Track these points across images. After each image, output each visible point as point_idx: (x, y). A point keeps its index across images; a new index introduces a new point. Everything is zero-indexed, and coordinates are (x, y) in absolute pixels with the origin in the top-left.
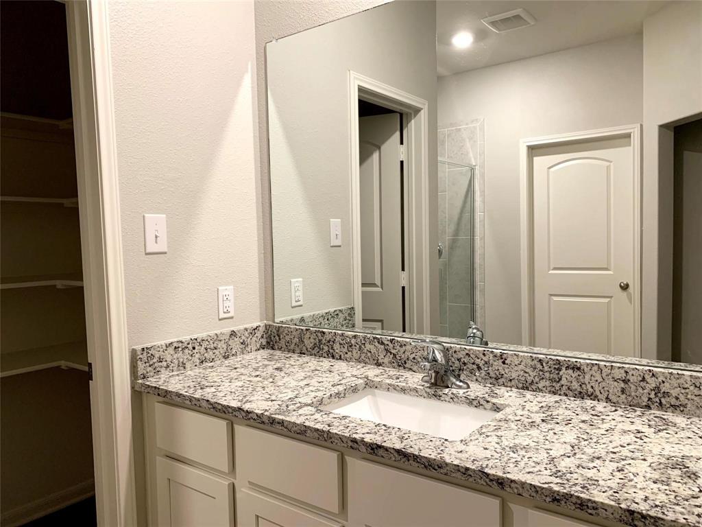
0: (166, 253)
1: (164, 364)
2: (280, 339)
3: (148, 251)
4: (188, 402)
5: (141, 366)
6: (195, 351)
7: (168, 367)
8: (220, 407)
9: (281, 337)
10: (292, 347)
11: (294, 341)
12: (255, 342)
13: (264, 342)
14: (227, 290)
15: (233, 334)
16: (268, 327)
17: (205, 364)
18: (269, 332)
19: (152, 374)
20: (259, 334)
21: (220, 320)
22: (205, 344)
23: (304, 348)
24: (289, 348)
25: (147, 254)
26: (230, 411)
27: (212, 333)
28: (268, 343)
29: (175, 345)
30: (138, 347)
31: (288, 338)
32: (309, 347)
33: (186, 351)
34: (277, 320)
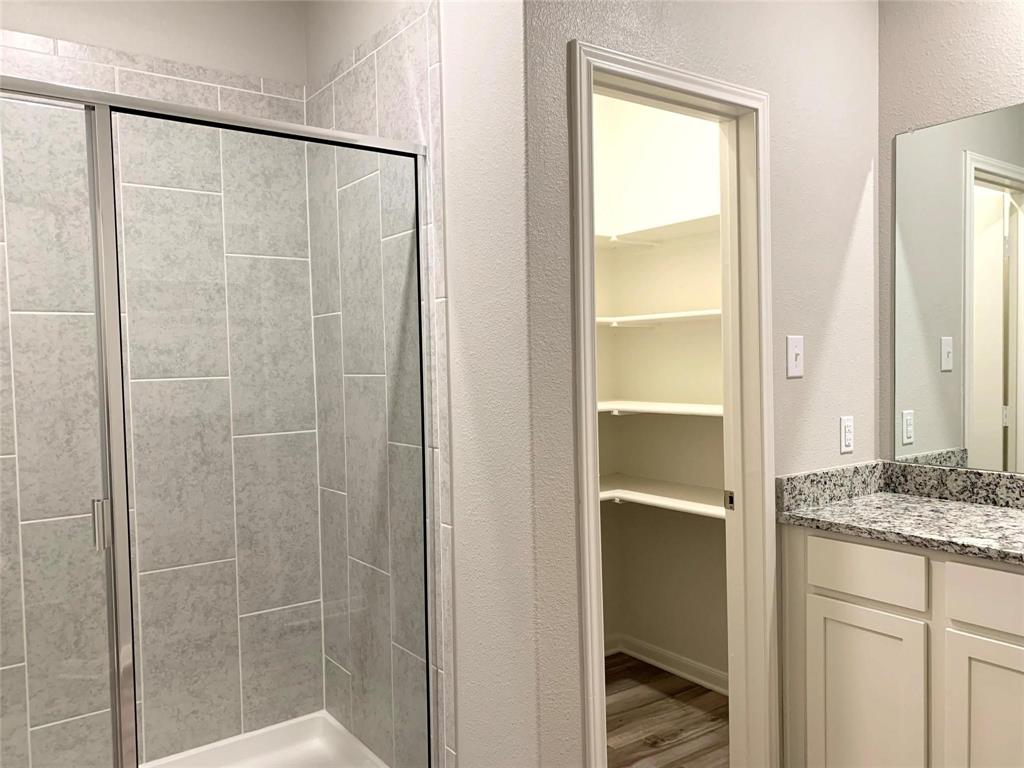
0: (801, 377)
1: (803, 497)
2: (906, 481)
3: (790, 375)
4: (866, 535)
5: (786, 496)
6: (827, 486)
7: (806, 501)
8: (918, 540)
9: (909, 477)
10: (926, 490)
11: (930, 483)
12: (875, 481)
13: (882, 482)
14: (848, 421)
15: (856, 471)
16: (887, 466)
17: (834, 502)
18: (890, 472)
19: (794, 506)
20: (877, 474)
21: (842, 454)
22: (834, 479)
23: (947, 492)
24: (921, 491)
25: (788, 378)
26: (935, 544)
27: (839, 467)
28: (887, 484)
29: (812, 477)
30: (784, 477)
31: (919, 480)
32: (954, 491)
33: (820, 485)
34: (897, 458)
